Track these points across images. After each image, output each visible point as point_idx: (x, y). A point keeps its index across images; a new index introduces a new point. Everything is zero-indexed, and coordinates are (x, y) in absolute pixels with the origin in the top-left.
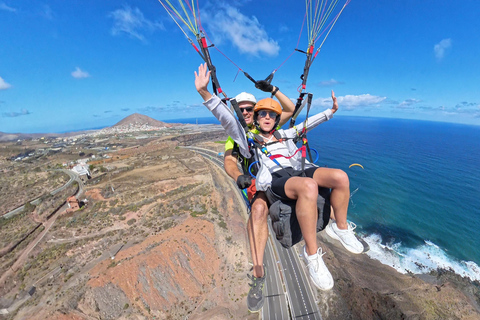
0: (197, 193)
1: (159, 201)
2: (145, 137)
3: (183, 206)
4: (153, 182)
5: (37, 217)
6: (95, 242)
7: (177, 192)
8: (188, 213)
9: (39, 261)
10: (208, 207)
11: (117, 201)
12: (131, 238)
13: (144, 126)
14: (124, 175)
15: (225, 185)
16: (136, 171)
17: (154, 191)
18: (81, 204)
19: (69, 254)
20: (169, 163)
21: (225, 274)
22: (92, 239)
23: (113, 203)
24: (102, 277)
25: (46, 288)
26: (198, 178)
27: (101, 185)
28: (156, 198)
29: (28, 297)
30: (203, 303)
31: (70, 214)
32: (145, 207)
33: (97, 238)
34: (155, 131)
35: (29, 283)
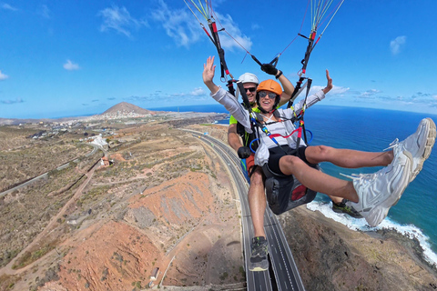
0: (193, 157)
1: (166, 162)
2: (133, 122)
3: (185, 165)
4: (159, 150)
5: (80, 170)
6: (126, 186)
7: (178, 156)
8: (189, 170)
9: (89, 195)
10: (203, 165)
11: (135, 162)
12: (151, 183)
13: (131, 113)
14: (135, 146)
15: (212, 154)
16: (143, 143)
17: (161, 156)
18: (111, 163)
19: (109, 192)
20: (168, 138)
21: (217, 205)
22: (124, 184)
23: (132, 163)
24: (137, 203)
25: (99, 210)
26: (193, 148)
27: (122, 152)
28: (163, 161)
29: (88, 215)
30: (203, 221)
31: (104, 169)
32: (157, 166)
33: (127, 183)
34: (142, 118)
35: (86, 207)
